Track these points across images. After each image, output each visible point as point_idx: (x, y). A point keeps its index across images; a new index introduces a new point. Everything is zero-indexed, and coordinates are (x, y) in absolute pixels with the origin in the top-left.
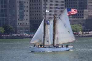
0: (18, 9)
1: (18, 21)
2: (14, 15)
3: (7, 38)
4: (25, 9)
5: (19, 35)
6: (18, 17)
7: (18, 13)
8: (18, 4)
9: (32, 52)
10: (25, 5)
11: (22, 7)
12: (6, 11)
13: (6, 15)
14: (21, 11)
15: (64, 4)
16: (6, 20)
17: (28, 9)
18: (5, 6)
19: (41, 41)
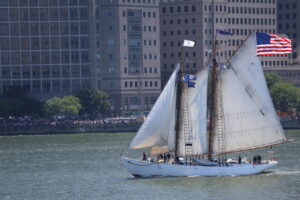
0: (124, 35)
1: (123, 75)
2: (112, 57)
3: (90, 130)
4: (145, 35)
5: (126, 119)
6: (124, 63)
7: (124, 50)
8: (123, 21)
9: (137, 176)
10: (146, 22)
11: (136, 29)
12: (85, 43)
13: (86, 57)
14: (134, 42)
15: (274, 17)
16: (86, 71)
17: (156, 36)
18: (85, 28)
19: (164, 142)
